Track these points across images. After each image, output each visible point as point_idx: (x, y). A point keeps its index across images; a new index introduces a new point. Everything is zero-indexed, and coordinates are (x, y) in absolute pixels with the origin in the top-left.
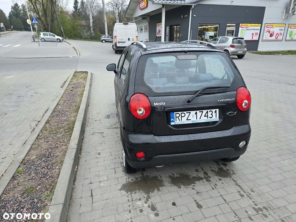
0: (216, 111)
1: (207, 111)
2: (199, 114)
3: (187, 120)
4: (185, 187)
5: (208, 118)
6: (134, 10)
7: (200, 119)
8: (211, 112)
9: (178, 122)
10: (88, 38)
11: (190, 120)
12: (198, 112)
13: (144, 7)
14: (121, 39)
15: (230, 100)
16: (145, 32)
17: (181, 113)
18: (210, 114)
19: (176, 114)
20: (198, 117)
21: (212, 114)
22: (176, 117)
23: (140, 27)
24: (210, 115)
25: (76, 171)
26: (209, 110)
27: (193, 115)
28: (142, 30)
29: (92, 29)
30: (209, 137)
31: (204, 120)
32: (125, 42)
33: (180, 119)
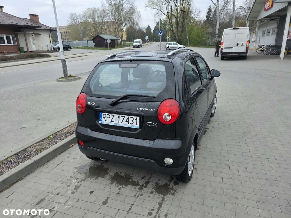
0: (137, 118)
1: (129, 117)
2: (121, 118)
3: (111, 121)
4: (116, 185)
5: (129, 124)
6: (259, 12)
7: (122, 123)
8: (132, 119)
9: (104, 122)
10: (212, 44)
11: (114, 122)
12: (120, 116)
13: (269, 7)
14: (229, 45)
15: (149, 109)
16: (272, 35)
17: (107, 115)
18: (131, 120)
19: (103, 114)
20: (121, 121)
21: (132, 121)
22: (103, 117)
23: (268, 30)
24: (131, 122)
25: (70, 147)
26: (130, 117)
27: (116, 118)
28: (269, 32)
29: (217, 35)
30: (128, 142)
31: (125, 124)
32: (233, 48)
33: (106, 120)
